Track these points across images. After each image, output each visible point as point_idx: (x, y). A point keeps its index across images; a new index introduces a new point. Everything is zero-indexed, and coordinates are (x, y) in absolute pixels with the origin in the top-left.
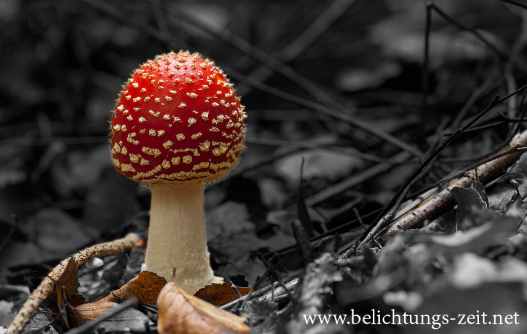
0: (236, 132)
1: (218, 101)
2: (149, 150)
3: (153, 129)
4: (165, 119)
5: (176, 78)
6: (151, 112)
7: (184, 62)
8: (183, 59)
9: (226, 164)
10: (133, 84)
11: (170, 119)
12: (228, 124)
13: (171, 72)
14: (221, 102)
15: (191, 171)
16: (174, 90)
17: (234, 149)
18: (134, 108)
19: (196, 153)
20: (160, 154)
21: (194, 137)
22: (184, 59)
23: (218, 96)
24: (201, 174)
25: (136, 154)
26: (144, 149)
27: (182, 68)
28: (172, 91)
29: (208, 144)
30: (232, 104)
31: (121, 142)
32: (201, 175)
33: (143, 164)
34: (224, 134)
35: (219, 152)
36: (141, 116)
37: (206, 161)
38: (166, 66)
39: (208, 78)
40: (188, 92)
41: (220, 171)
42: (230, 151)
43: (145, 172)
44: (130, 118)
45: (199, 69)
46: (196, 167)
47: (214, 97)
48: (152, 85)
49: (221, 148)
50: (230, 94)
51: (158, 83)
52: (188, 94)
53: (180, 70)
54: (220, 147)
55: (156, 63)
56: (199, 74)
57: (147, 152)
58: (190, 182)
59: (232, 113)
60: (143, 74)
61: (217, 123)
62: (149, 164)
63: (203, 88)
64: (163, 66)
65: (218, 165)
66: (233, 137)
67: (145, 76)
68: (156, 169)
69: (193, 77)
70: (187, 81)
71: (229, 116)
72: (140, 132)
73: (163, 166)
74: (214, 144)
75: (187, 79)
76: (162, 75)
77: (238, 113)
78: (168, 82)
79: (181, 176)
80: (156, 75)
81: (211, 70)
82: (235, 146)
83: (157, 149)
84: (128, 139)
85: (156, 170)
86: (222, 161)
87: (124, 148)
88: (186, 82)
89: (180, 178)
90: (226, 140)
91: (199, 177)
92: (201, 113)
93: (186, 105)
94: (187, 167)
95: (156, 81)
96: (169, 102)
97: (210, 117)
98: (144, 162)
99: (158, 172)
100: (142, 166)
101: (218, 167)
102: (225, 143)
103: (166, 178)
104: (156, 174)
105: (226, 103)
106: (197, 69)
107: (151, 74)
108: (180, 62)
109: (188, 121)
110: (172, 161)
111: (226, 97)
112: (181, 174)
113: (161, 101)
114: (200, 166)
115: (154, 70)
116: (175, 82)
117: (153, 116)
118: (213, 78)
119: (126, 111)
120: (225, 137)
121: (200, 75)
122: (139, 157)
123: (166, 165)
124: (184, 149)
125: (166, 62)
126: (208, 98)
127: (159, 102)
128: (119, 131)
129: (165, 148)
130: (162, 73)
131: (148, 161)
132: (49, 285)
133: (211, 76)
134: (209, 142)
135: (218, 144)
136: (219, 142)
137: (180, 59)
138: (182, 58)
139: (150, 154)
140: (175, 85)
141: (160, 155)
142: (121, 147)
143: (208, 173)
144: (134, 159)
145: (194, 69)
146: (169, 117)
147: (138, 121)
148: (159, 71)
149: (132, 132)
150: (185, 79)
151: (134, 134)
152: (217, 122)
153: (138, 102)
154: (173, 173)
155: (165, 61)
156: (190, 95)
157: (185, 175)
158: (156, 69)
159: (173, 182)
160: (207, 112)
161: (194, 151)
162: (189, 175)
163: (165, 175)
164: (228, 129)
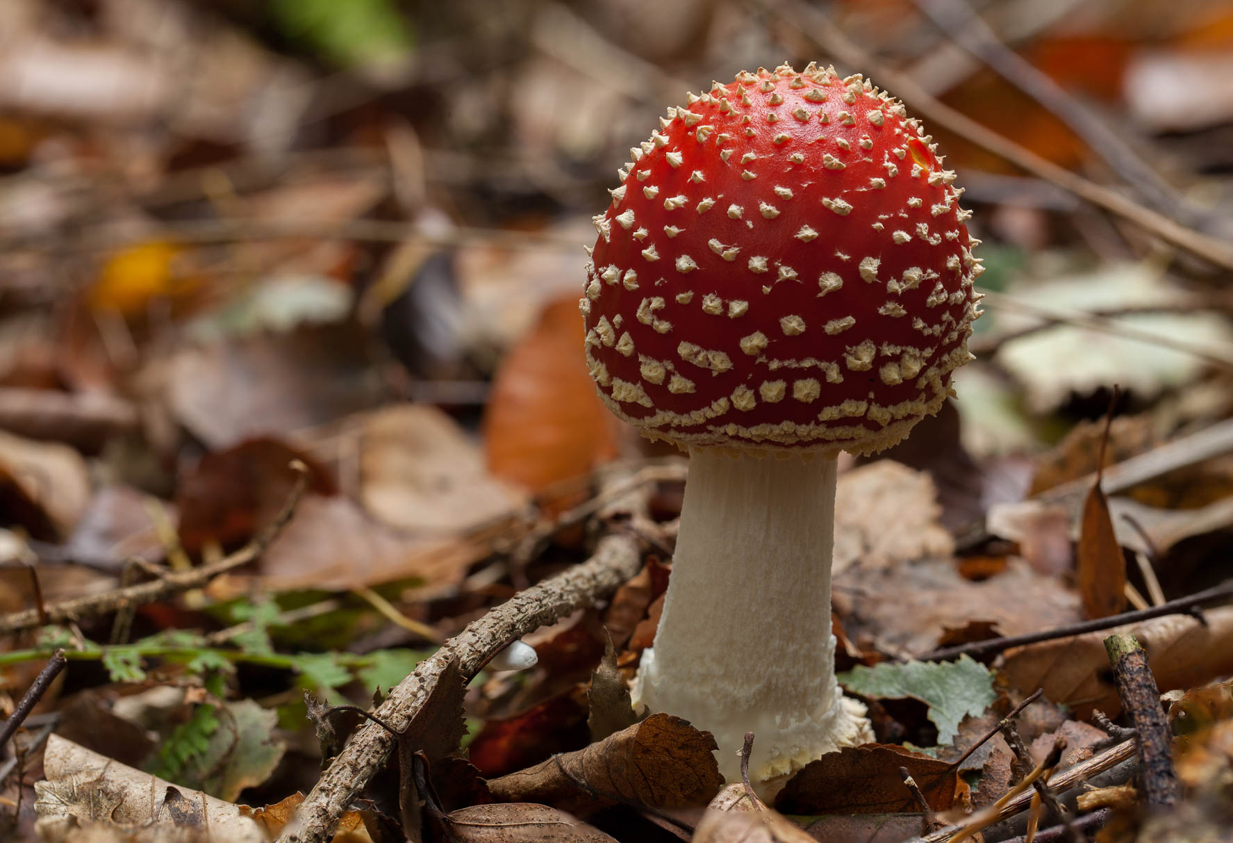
0: (951, 318)
1: (909, 227)
2: (697, 354)
3: (714, 294)
4: (754, 271)
5: (795, 149)
6: (715, 243)
7: (819, 102)
8: (818, 94)
9: (914, 408)
10: (669, 155)
11: (766, 270)
12: (932, 296)
13: (783, 130)
14: (918, 230)
15: (813, 422)
16: (785, 187)
17: (940, 366)
18: (666, 228)
19: (834, 375)
20: (728, 367)
21: (832, 327)
22: (822, 93)
23: (913, 211)
24: (840, 432)
25: (660, 359)
26: (684, 349)
27: (815, 122)
28: (779, 189)
29: (869, 350)
30: (949, 234)
31: (618, 319)
32: (840, 434)
33: (678, 389)
34: (920, 324)
35: (900, 375)
36: (684, 254)
37: (859, 397)
38: (767, 112)
39: (887, 156)
40: (827, 197)
41: (895, 425)
42: (928, 371)
43: (680, 411)
44: (650, 253)
45: (864, 128)
46: (829, 413)
47: (901, 215)
48: (722, 163)
49: (908, 363)
50: (945, 207)
51: (742, 162)
52: (826, 200)
53: (808, 127)
54: (903, 360)
55: (740, 97)
56: (862, 141)
57: (693, 356)
58: (808, 450)
59: (945, 261)
60: (699, 128)
61: (900, 291)
62: (694, 392)
63: (871, 186)
64: (759, 108)
65: (891, 409)
66: (941, 332)
67: (705, 135)
68: (712, 407)
69: (842, 152)
70: (825, 162)
71: (935, 271)
72: (678, 298)
73: (735, 402)
74: (888, 350)
75: (825, 156)
76: (754, 137)
77: (962, 261)
78: (771, 160)
79: (783, 433)
80: (737, 134)
81: (897, 131)
82: (945, 358)
83: (721, 353)
84: (639, 313)
85: (712, 410)
86: (903, 400)
87: (625, 337)
88: (824, 165)
89: (779, 439)
90: (920, 341)
91: (833, 441)
92: (857, 259)
93: (816, 234)
94: (805, 412)
95: (735, 153)
96: (771, 221)
97: (884, 273)
98: (679, 384)
99: (717, 417)
100: (674, 394)
101: (892, 414)
102: (917, 350)
103: (741, 435)
104: (710, 421)
105: (930, 234)
106: (858, 128)
107: (721, 130)
108: (809, 100)
109: (818, 281)
110: (761, 392)
111: (932, 216)
112: (782, 429)
113: (746, 215)
114: (840, 411)
115: (732, 118)
116: (791, 163)
117: (718, 257)
118: (901, 158)
119: (642, 232)
120: (920, 331)
121: (865, 148)
122: (666, 369)
123: (743, 399)
124: (799, 359)
125: (769, 99)
126: (881, 217)
127: (741, 217)
128: (616, 284)
129: (747, 351)
130: (754, 131)
131: (693, 384)
132: (378, 747)
133: (896, 151)
134: (873, 346)
135: (898, 351)
136: (902, 345)
137: (809, 92)
138: (814, 90)
139: (698, 366)
140: (790, 171)
141: (729, 370)
142: (618, 334)
143: (860, 431)
144: (653, 374)
145: (849, 127)
146: (766, 265)
147: (675, 267)
148: (747, 124)
149: (655, 296)
150: (819, 157)
151: (657, 302)
152: (901, 287)
153: (678, 209)
154: (761, 425)
155: (764, 93)
156: (831, 204)
157: (795, 432)
158: (738, 115)
159: (758, 448)
160: (875, 259)
161: (827, 369)
162: (805, 434)
163: (735, 427)
164: (930, 308)
